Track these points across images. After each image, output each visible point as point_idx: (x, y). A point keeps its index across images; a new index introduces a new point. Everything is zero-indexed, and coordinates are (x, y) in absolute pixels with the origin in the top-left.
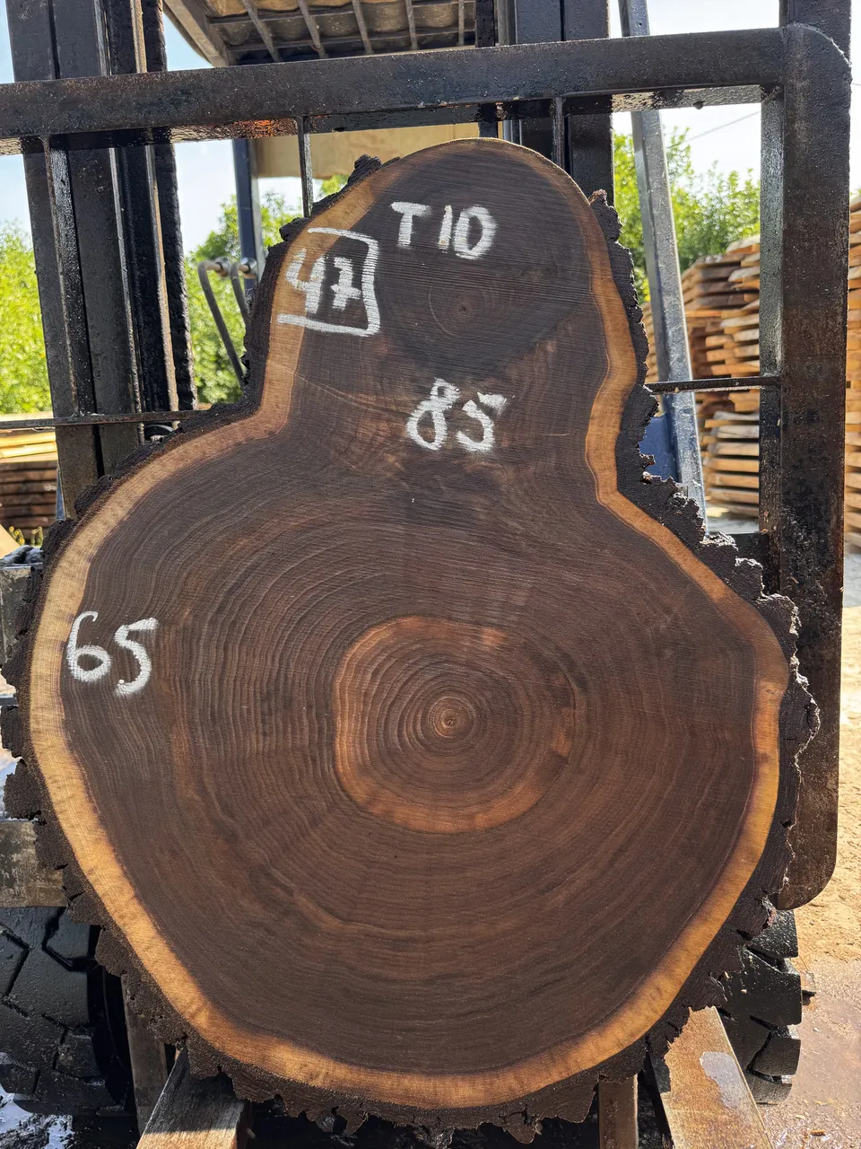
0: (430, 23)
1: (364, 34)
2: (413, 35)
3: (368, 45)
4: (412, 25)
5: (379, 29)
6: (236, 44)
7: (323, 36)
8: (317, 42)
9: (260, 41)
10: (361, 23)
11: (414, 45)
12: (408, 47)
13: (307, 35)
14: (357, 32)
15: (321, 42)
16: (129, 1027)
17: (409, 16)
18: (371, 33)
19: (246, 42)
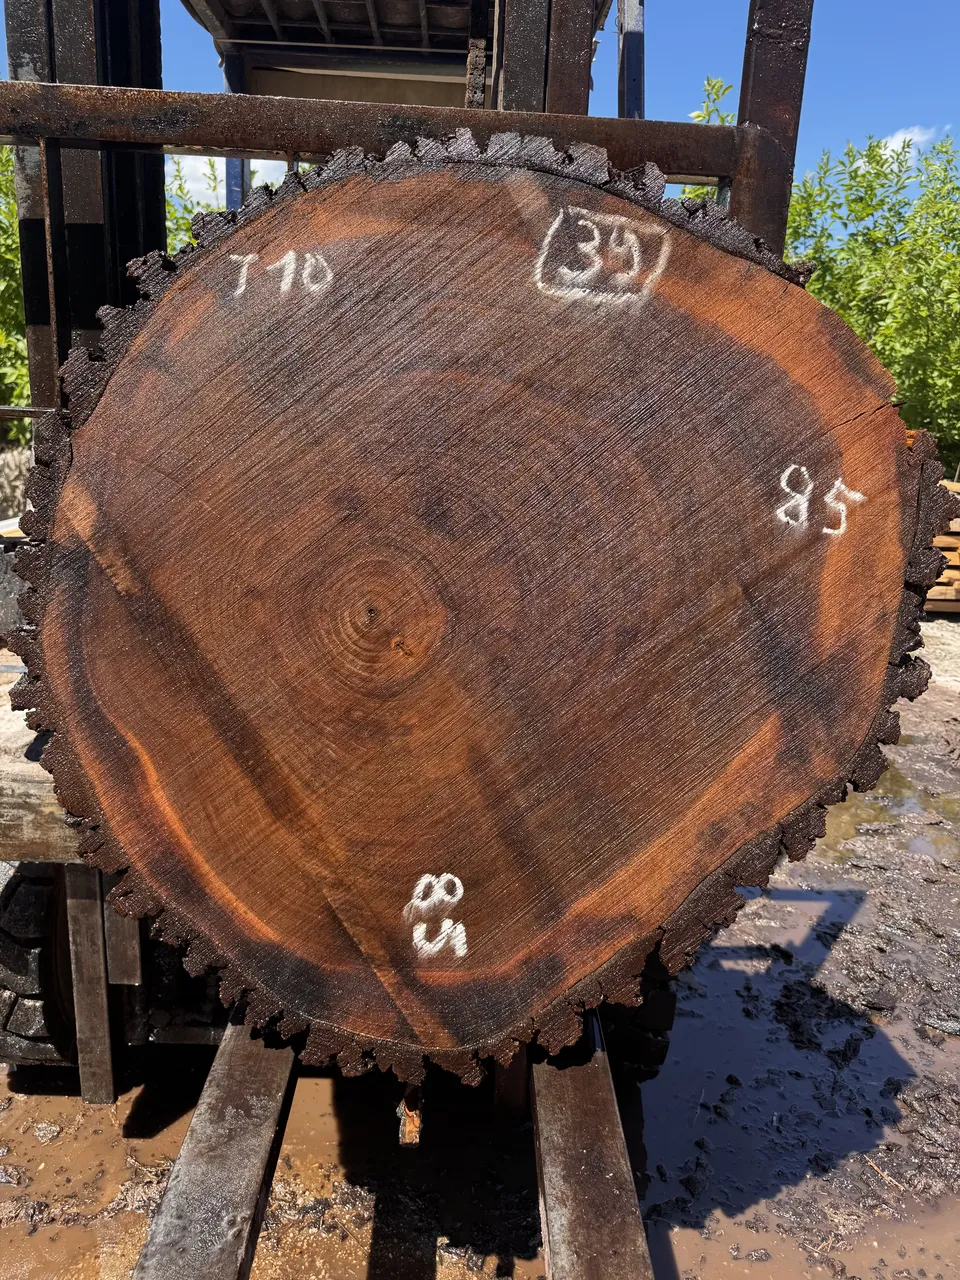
0: (444, 22)
1: (374, 24)
2: (424, 32)
3: (376, 35)
4: (424, 23)
5: (390, 21)
6: (237, 15)
7: (330, 20)
8: (324, 26)
9: (264, 17)
10: (371, 14)
11: (426, 42)
12: (418, 43)
13: (313, 17)
14: (367, 23)
15: (328, 25)
16: (74, 983)
17: (422, 15)
18: (381, 24)
19: (249, 16)
